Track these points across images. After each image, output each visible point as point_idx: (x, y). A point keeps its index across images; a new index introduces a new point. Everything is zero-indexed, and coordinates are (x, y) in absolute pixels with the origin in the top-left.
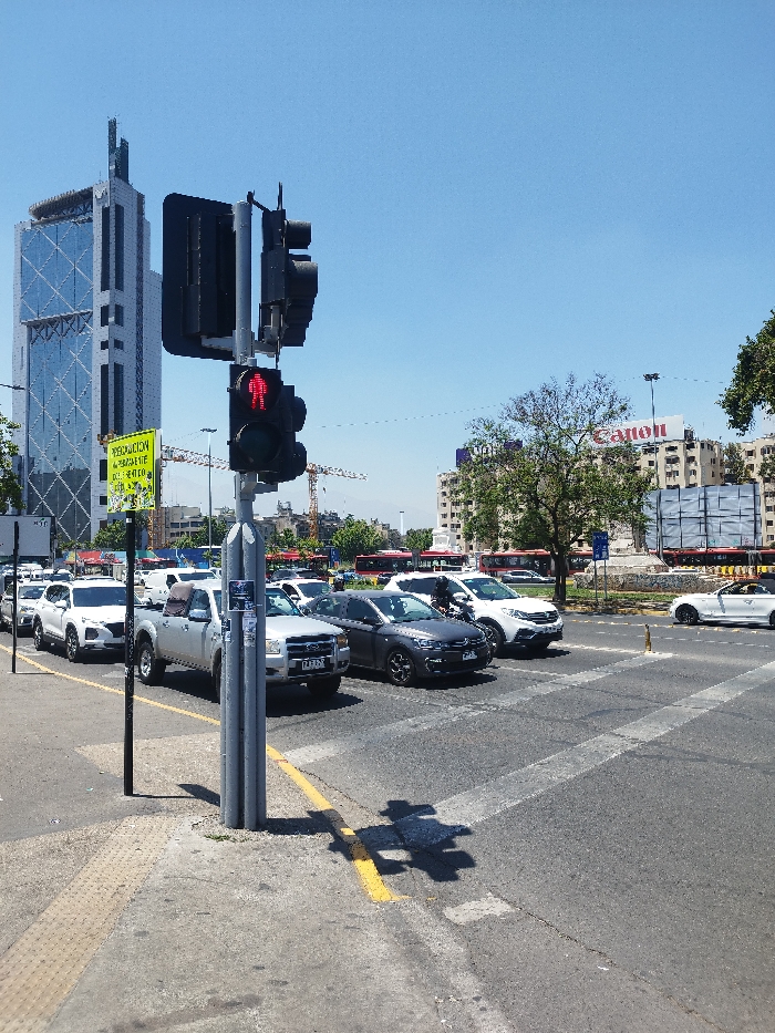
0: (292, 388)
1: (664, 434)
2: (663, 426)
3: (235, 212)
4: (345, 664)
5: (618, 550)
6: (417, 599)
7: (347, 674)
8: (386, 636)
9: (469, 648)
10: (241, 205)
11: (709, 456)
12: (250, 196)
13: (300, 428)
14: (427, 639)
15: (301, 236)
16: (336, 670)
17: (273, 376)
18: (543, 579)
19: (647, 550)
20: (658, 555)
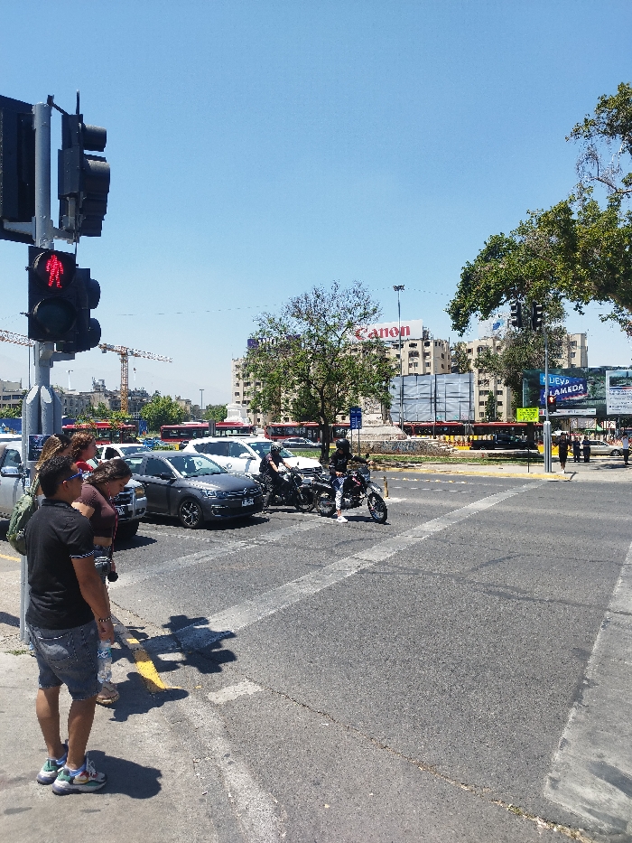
0: (88, 271)
1: (408, 333)
2: (408, 327)
3: (35, 111)
4: (142, 512)
5: (370, 422)
6: (207, 459)
7: (144, 521)
8: (179, 488)
9: (248, 496)
10: (42, 106)
11: (440, 351)
12: (50, 99)
13: (95, 306)
14: (213, 490)
15: (98, 140)
16: (134, 517)
17: (68, 259)
18: (314, 444)
19: (391, 422)
20: (400, 426)
